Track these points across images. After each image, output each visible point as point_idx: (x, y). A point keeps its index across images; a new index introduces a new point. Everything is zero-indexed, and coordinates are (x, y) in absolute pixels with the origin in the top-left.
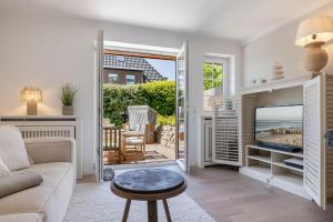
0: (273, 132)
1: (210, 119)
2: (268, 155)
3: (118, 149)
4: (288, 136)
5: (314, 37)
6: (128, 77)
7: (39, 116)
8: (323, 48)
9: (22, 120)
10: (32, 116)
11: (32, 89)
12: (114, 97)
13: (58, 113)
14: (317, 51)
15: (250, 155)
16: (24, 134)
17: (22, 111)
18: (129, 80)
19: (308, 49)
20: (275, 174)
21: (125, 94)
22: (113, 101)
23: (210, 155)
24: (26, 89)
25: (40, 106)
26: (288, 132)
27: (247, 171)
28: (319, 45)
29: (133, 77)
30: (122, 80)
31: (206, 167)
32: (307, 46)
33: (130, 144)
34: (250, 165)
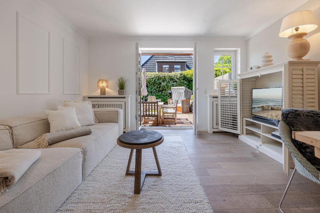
0: (263, 108)
1: (217, 97)
2: (258, 127)
3: (157, 116)
4: (273, 112)
5: (297, 29)
6: (175, 66)
7: (107, 95)
8: (304, 38)
9: (97, 98)
10: (103, 95)
11: (103, 81)
12: (163, 81)
13: (116, 94)
14: (299, 41)
15: (247, 125)
16: (94, 106)
17: (98, 93)
18: (177, 69)
19: (291, 40)
20: (264, 143)
21: (171, 79)
22: (163, 84)
23: (217, 124)
24: (100, 80)
25: (107, 89)
26: (272, 109)
27: (244, 138)
28: (301, 36)
29: (179, 67)
30: (171, 69)
31: (214, 132)
32: (290, 37)
33: (167, 113)
34: (247, 134)
